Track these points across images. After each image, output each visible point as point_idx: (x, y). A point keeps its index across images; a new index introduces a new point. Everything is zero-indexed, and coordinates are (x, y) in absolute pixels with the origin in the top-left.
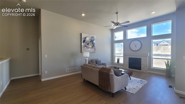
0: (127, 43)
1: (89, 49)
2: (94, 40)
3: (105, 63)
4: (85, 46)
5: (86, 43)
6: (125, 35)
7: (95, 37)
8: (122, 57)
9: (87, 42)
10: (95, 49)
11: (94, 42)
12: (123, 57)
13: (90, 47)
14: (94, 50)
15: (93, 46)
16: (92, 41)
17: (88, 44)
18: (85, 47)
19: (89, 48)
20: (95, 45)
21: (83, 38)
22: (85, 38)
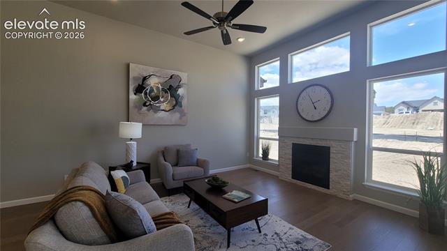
0: (291, 96)
1: (161, 114)
2: (179, 87)
3: (204, 161)
4: (145, 105)
5: (146, 94)
6: (284, 71)
7: (184, 77)
8: (275, 140)
9: (152, 90)
10: (183, 114)
11: (180, 91)
12: (278, 142)
13: (162, 108)
14: (180, 118)
15: (177, 103)
16: (171, 89)
17: (156, 98)
18: (145, 108)
19: (157, 110)
20: (184, 102)
21: (135, 79)
22: (145, 79)
